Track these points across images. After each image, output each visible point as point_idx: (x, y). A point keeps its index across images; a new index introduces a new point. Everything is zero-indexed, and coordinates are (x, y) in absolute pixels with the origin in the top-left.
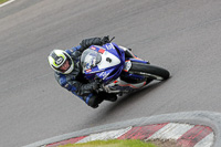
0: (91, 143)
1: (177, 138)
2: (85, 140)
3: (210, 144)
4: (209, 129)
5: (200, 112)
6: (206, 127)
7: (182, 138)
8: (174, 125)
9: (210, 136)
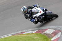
0: (26, 34)
1: (51, 33)
2: (25, 33)
3: (60, 35)
4: (60, 31)
5: (57, 26)
6: (59, 30)
7: (52, 33)
8: (50, 30)
9: (60, 33)
